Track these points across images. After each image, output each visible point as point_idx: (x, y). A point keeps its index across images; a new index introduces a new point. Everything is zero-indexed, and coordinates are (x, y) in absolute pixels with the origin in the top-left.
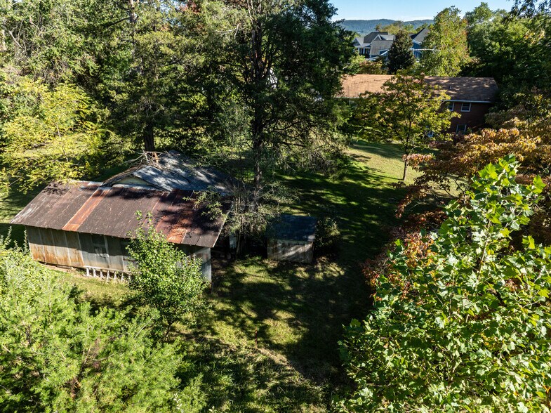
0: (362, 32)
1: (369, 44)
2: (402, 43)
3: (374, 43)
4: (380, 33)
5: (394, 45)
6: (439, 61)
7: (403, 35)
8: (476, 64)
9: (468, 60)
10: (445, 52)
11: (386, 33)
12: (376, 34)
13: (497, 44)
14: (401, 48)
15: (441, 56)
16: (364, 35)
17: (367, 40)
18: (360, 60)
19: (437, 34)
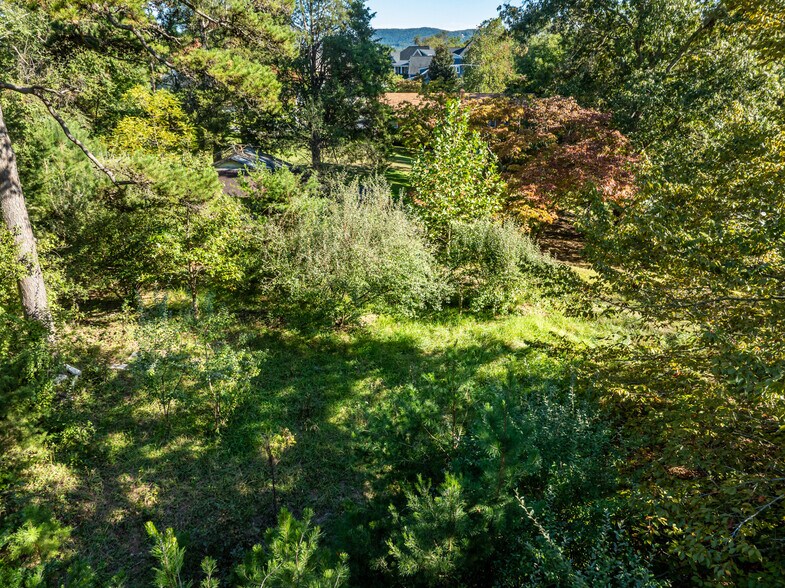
0: (398, 45)
1: (406, 62)
2: (442, 59)
3: (413, 59)
4: (420, 47)
5: (434, 62)
6: (481, 77)
7: (442, 50)
8: (524, 82)
9: (514, 76)
10: (487, 68)
11: (427, 48)
12: (416, 48)
13: (541, 60)
14: (442, 65)
15: (483, 73)
16: (400, 49)
17: (404, 55)
18: (398, 79)
19: (478, 49)
